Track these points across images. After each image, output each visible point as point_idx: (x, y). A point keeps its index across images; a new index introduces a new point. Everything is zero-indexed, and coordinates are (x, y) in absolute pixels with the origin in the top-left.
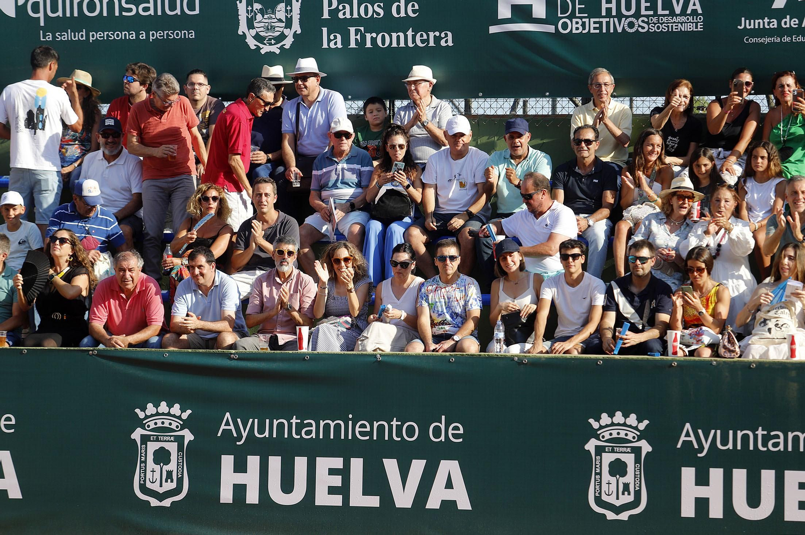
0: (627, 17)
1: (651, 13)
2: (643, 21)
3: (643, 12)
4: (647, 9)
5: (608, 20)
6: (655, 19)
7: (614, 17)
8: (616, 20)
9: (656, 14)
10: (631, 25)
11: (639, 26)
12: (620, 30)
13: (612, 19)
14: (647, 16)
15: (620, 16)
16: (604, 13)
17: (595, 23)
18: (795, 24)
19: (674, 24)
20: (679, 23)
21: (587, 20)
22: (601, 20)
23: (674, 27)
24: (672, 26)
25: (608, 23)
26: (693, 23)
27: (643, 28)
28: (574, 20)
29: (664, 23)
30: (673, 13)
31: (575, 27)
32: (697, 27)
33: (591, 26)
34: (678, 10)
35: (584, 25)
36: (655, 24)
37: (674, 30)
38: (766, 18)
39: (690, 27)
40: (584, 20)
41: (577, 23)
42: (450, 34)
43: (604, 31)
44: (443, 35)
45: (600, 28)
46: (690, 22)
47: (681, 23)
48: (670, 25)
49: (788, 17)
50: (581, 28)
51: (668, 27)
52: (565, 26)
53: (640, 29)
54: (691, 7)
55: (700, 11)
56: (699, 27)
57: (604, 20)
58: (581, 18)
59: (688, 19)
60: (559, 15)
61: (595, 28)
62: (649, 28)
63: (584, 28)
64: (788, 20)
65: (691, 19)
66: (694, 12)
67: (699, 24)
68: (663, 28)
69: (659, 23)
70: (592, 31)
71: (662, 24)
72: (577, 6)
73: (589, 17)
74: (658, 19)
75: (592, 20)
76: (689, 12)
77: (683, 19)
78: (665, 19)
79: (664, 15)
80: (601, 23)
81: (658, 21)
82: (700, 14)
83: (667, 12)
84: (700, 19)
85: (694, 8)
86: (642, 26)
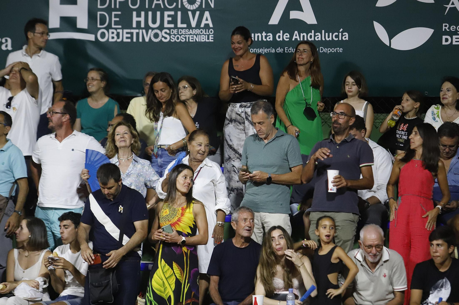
0: (153, 29)
1: (172, 26)
2: (166, 33)
3: (166, 25)
4: (169, 22)
5: (137, 31)
6: (175, 31)
7: (142, 29)
8: (144, 31)
9: (176, 27)
10: (156, 36)
11: (163, 37)
12: (147, 40)
13: (141, 31)
14: (169, 29)
15: (147, 28)
16: (134, 25)
17: (127, 33)
18: (286, 38)
19: (191, 36)
20: (194, 34)
21: (120, 31)
22: (132, 31)
23: (190, 38)
24: (189, 37)
25: (138, 34)
26: (205, 35)
27: (166, 38)
28: (111, 31)
29: (182, 34)
30: (189, 27)
31: (111, 36)
32: (208, 39)
33: (124, 36)
34: (194, 24)
35: (118, 35)
36: (175, 35)
37: (190, 41)
38: (264, 32)
39: (203, 39)
40: (118, 31)
41: (113, 33)
42: (9, 40)
43: (135, 40)
44: (4, 41)
45: (131, 38)
46: (203, 34)
47: (196, 35)
48: (187, 36)
49: (281, 31)
50: (116, 37)
51: (186, 38)
52: (103, 35)
53: (163, 40)
54: (204, 22)
55: (211, 25)
56: (210, 38)
57: (135, 31)
58: (116, 29)
59: (202, 32)
60: (99, 26)
61: (127, 38)
62: (170, 39)
63: (118, 38)
64: (281, 34)
65: (204, 31)
66: (207, 26)
67: (210, 36)
68: (182, 39)
69: (178, 34)
70: (125, 40)
71: (180, 35)
72: (113, 19)
73: (123, 28)
74: (178, 31)
75: (125, 31)
76: (202, 25)
77: (198, 31)
78: (183, 31)
79: (182, 28)
80: (132, 34)
81: (178, 33)
82: (211, 28)
83: (185, 26)
84: (211, 31)
85: (207, 22)
86: (164, 37)
